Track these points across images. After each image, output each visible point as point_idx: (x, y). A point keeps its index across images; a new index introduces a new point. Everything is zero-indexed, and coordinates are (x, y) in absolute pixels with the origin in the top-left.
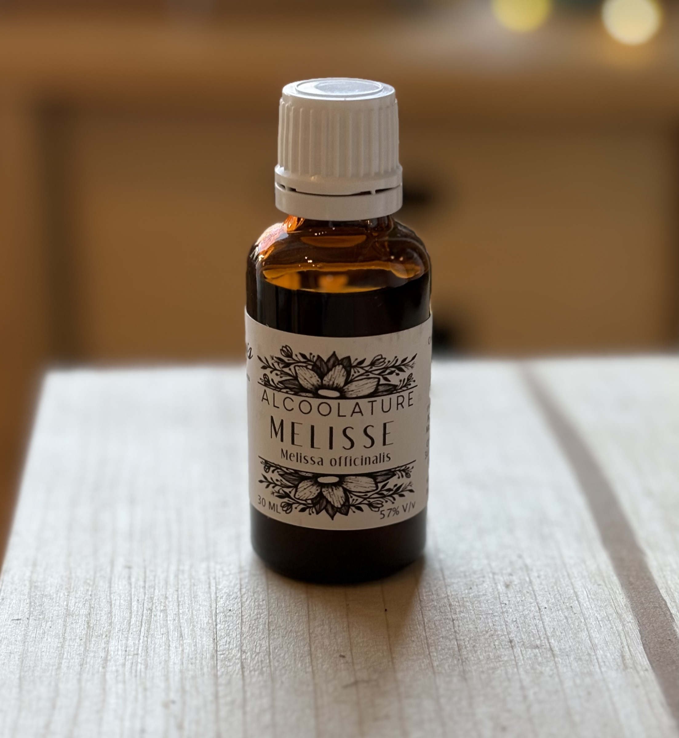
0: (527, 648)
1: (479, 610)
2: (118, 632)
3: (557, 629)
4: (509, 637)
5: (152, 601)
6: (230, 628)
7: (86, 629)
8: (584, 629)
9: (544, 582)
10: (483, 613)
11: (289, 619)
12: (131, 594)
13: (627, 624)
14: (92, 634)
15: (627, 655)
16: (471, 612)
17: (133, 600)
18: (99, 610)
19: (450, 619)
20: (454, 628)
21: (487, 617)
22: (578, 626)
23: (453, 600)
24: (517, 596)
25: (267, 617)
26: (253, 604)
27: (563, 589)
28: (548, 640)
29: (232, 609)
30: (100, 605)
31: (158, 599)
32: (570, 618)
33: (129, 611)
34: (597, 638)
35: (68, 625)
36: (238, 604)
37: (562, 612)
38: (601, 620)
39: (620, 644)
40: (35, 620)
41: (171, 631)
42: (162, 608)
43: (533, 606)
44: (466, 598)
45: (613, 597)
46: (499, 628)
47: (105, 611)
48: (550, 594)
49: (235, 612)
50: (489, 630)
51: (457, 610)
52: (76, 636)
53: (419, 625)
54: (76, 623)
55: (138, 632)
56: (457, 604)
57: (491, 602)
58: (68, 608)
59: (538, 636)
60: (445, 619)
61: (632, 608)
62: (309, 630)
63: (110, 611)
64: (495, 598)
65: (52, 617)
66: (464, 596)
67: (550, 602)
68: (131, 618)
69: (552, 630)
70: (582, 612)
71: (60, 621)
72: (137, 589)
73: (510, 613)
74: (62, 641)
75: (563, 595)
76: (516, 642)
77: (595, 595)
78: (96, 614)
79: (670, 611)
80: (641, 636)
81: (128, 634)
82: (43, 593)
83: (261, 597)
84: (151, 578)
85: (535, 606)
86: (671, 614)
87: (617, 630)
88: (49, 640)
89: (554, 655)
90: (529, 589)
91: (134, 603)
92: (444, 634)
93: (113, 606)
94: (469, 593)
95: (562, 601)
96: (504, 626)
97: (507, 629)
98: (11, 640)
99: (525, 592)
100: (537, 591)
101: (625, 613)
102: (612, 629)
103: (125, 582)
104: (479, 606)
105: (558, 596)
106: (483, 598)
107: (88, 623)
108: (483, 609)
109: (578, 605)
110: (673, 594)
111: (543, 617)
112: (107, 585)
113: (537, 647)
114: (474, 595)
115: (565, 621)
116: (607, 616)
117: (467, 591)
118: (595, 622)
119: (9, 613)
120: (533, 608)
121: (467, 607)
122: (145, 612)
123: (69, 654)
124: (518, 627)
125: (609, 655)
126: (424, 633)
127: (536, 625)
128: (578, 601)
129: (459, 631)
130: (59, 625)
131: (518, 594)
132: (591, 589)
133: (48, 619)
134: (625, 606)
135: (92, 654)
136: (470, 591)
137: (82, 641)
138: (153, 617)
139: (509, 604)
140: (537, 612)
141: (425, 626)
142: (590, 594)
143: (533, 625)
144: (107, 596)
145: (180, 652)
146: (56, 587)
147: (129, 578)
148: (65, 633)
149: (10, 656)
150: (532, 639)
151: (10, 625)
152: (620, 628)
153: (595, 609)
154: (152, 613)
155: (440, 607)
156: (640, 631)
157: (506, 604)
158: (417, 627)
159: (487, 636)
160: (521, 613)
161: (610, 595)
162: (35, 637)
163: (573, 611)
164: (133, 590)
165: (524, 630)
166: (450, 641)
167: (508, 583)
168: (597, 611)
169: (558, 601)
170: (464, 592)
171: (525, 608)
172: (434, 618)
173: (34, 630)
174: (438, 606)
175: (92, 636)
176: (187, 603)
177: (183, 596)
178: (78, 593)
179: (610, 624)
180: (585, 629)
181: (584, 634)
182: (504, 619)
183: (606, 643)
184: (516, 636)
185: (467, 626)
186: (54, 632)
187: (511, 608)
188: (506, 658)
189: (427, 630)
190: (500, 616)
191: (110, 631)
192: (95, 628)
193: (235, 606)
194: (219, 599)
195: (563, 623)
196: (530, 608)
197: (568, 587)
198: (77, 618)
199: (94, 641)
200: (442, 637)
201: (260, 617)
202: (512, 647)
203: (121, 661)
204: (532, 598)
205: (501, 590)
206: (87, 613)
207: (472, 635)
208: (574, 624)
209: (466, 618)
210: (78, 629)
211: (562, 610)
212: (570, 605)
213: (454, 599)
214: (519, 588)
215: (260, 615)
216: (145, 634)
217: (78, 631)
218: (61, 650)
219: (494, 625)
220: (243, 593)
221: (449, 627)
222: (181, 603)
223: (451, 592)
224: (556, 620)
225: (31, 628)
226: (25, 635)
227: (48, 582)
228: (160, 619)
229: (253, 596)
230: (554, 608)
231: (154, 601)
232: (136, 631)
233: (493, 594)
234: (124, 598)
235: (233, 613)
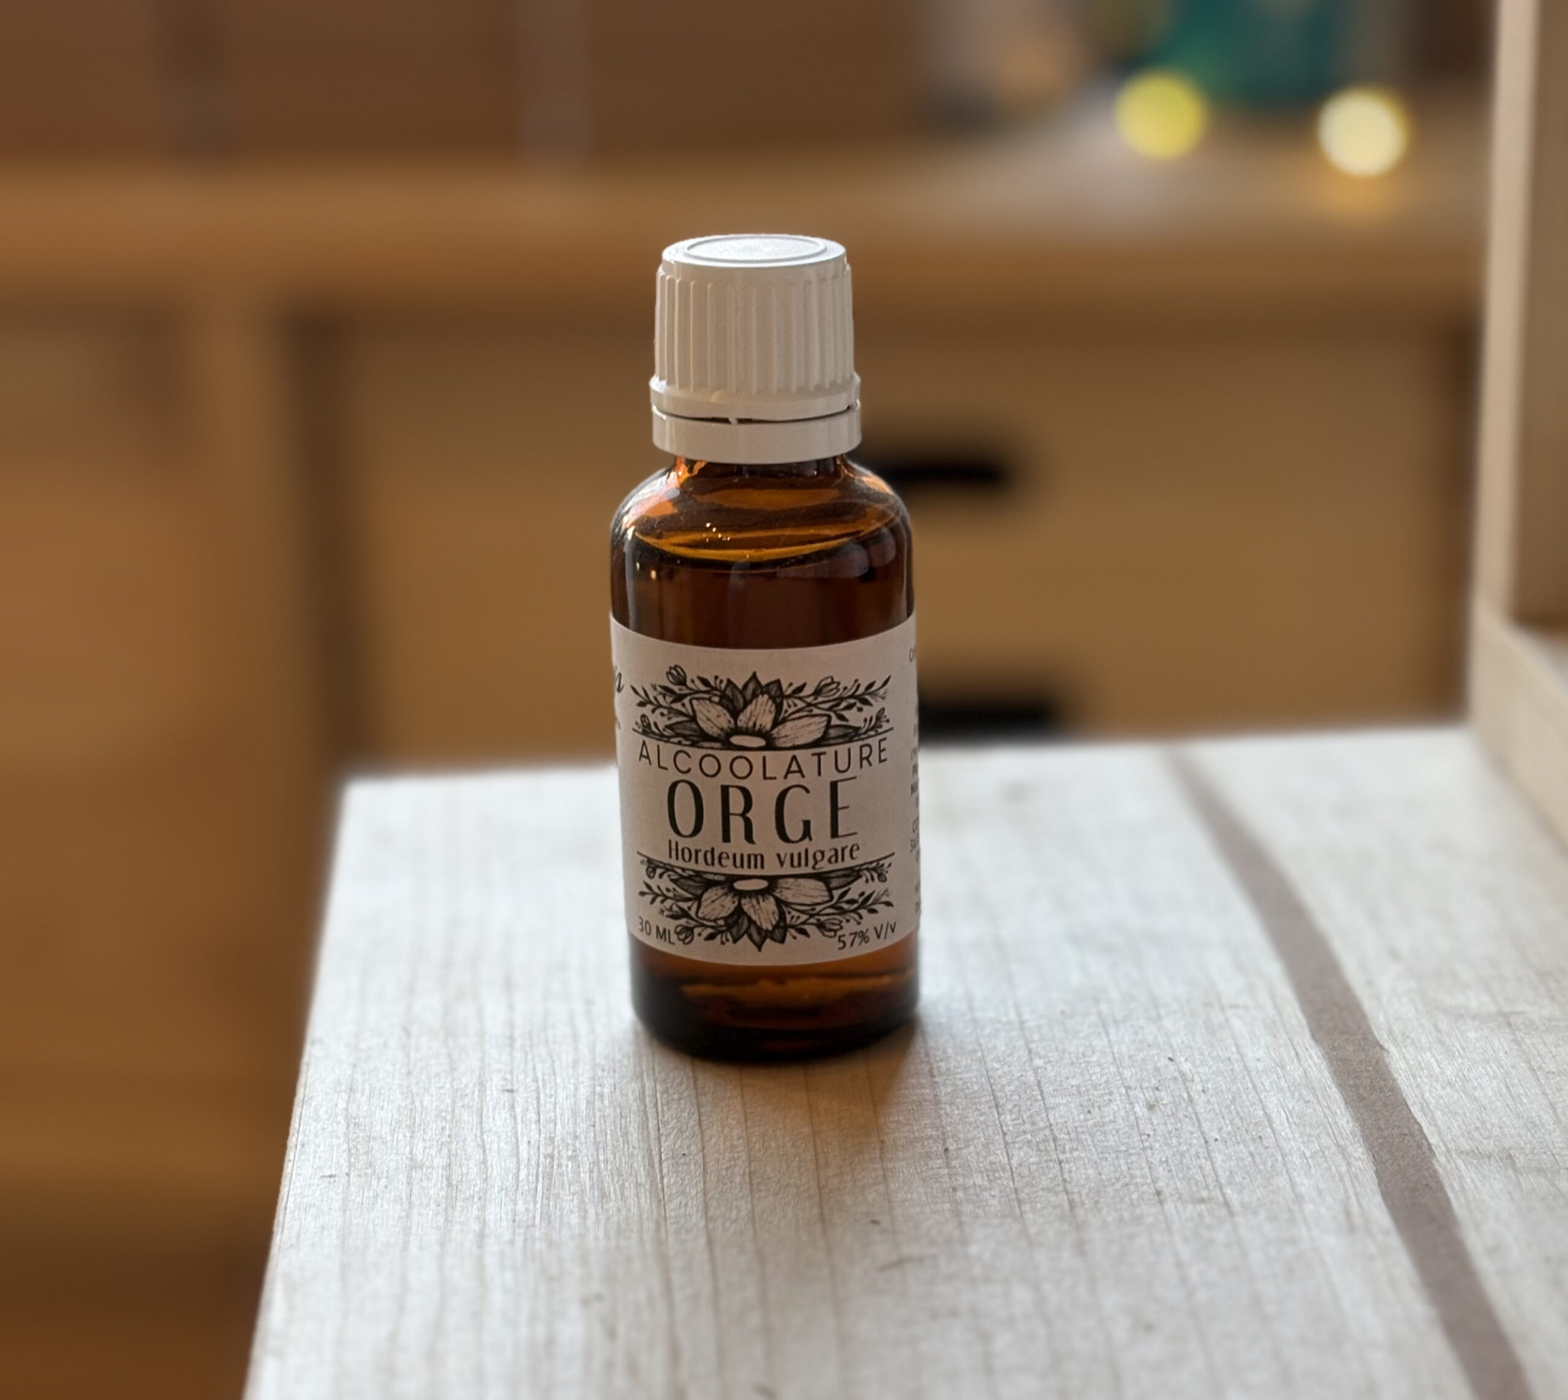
0: (1186, 1202)
1: (1104, 1146)
2: (498, 1193)
3: (1236, 1172)
4: (1155, 1187)
5: (553, 1143)
6: (686, 1182)
7: (446, 1189)
8: (1282, 1171)
9: (1212, 1100)
10: (1111, 1151)
11: (784, 1168)
12: (516, 1133)
13: (1355, 1163)
14: (456, 1196)
15: (1355, 1209)
16: (1090, 1150)
17: (520, 1143)
18: (465, 1159)
19: (1055, 1161)
20: (1062, 1175)
21: (1117, 1158)
22: (1271, 1167)
23: (1059, 1131)
24: (1168, 1122)
25: (747, 1164)
26: (722, 1144)
27: (1245, 1110)
28: (1221, 1189)
29: (686, 1152)
30: (465, 1150)
31: (562, 1140)
32: (1259, 1154)
33: (515, 1160)
34: (1305, 1184)
35: (416, 1182)
36: (697, 1145)
37: (1245, 1146)
38: (1312, 1157)
39: (1342, 1192)
40: (360, 1176)
41: (588, 1189)
42: (570, 1153)
43: (1195, 1138)
44: (1081, 1127)
45: (1330, 1120)
46: (1138, 1173)
47: (476, 1160)
48: (1223, 1118)
49: (691, 1157)
50: (1122, 1177)
51: (1067, 1147)
52: (430, 1200)
53: (1004, 1173)
54: (428, 1179)
55: (532, 1192)
56: (1067, 1137)
57: (1124, 1134)
58: (414, 1157)
59: (1204, 1184)
60: (1046, 1161)
61: (1362, 1136)
62: (819, 1182)
63: (484, 1159)
64: (1131, 1127)
65: (387, 1171)
66: (1076, 1124)
67: (1225, 1129)
68: (519, 1169)
69: (1228, 1173)
70: (1278, 1145)
71: (403, 1178)
72: (526, 1125)
73: (1158, 1149)
74: (407, 1208)
75: (1246, 1119)
76: (1167, 1194)
77: (1300, 1119)
78: (461, 1166)
79: (1426, 1139)
80: (1379, 1180)
81: (516, 1194)
82: (369, 1134)
83: (735, 1133)
84: (549, 1106)
85: (1198, 1138)
86: (1429, 1144)
87: (1338, 1171)
88: (386, 1207)
89: (1231, 1213)
90: (1187, 1111)
91: (523, 1147)
92: (1045, 1183)
93: (487, 1152)
94: (1086, 1120)
95: (1244, 1129)
96: (1147, 1170)
97: (1151, 1174)
98: (322, 1208)
99: (1181, 1115)
100: (1201, 1113)
101: (1352, 1145)
102: (1328, 1171)
103: (505, 1114)
104: (1102, 1138)
105: (1238, 1122)
106: (1111, 1127)
107: (448, 1179)
108: (1110, 1143)
109: (1272, 1135)
110: (1433, 1114)
111: (1213, 1155)
112: (476, 1119)
113: (1202, 1201)
114: (1094, 1123)
115: (1250, 1159)
116: (1320, 1148)
117: (1082, 1117)
118: (1299, 1160)
119: (315, 1166)
120: (1195, 1141)
121: (1085, 1143)
122: (542, 1159)
123: (420, 1227)
124: (1170, 1171)
125: (1323, 1210)
126: (1011, 1184)
127: (1201, 1167)
128: (1270, 1126)
129: (1070, 1177)
130: (401, 1183)
131: (1169, 1120)
132: (1293, 1108)
133: (381, 1175)
134: (1351, 1133)
135: (458, 1228)
136: (1089, 1115)
137: (440, 1208)
138: (555, 1167)
139: (1155, 1135)
140: (1202, 1147)
141: (1012, 1173)
142: (1292, 1116)
143: (1195, 1167)
144: (476, 1135)
145: (602, 1222)
146: (391, 1124)
147: (513, 1107)
148: (411, 1196)
149: (322, 1232)
150: (1195, 1188)
151: (318, 1185)
152: (1344, 1169)
153: (1300, 1140)
154: (553, 1161)
155: (1037, 1142)
156: (1377, 1172)
157: (1149, 1135)
158: (1000, 1175)
159: (1118, 1186)
160: (1175, 1149)
161: (1326, 1116)
162: (362, 1204)
163: (1262, 1144)
164: (519, 1126)
165: (1181, 1175)
166: (1056, 1194)
167: (1152, 1103)
168: (1303, 1143)
169: (1238, 1128)
170: (1077, 1118)
171: (1181, 1141)
172: (1028, 1159)
173: (359, 1191)
174: (1035, 1142)
175: (456, 1199)
176: (610, 1145)
177: (604, 1134)
178: (427, 1134)
179: (1326, 1161)
180: (1284, 1171)
181: (1282, 1180)
182: (1147, 1161)
183: (1320, 1192)
184: (1167, 1185)
185: (1084, 1171)
186: (393, 1194)
187: (1158, 1141)
188: (1150, 1220)
189: (1016, 1180)
190: (1139, 1155)
191: (486, 1192)
192: (460, 1187)
193: (692, 1148)
194: (663, 1138)
195: (1246, 1163)
196: (1189, 1141)
197: (1254, 1107)
198: (430, 1170)
199: (460, 1206)
200: (1043, 1189)
201: (735, 1165)
202: (1161, 1202)
203: (507, 1237)
204: (1193, 1125)
205: (1140, 1113)
206: (445, 1163)
207: (1093, 1185)
208: (1264, 1164)
209: (1083, 1158)
210: (432, 1189)
211: (1244, 1142)
212: (1258, 1135)
213: (1061, 1129)
214: (1172, 1109)
215: (735, 1161)
216: (543, 1193)
217: (432, 1192)
218: (407, 1223)
219: (1129, 1169)
220: (704, 1128)
221: (1053, 1173)
222: (601, 1145)
223: (1055, 1119)
224: (1234, 1158)
225: (353, 1189)
226: (345, 1200)
227: (377, 1117)
228: (567, 1171)
229: (722, 1131)
230: (1231, 1139)
231: (556, 1144)
232: (529, 1190)
233: (1128, 1121)
234: (504, 1139)
235: (690, 1160)
